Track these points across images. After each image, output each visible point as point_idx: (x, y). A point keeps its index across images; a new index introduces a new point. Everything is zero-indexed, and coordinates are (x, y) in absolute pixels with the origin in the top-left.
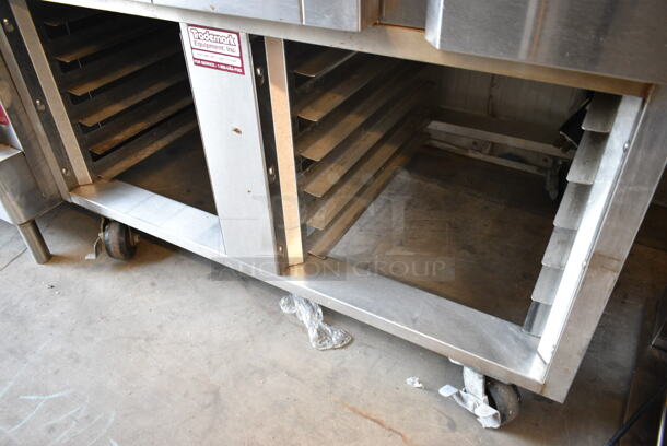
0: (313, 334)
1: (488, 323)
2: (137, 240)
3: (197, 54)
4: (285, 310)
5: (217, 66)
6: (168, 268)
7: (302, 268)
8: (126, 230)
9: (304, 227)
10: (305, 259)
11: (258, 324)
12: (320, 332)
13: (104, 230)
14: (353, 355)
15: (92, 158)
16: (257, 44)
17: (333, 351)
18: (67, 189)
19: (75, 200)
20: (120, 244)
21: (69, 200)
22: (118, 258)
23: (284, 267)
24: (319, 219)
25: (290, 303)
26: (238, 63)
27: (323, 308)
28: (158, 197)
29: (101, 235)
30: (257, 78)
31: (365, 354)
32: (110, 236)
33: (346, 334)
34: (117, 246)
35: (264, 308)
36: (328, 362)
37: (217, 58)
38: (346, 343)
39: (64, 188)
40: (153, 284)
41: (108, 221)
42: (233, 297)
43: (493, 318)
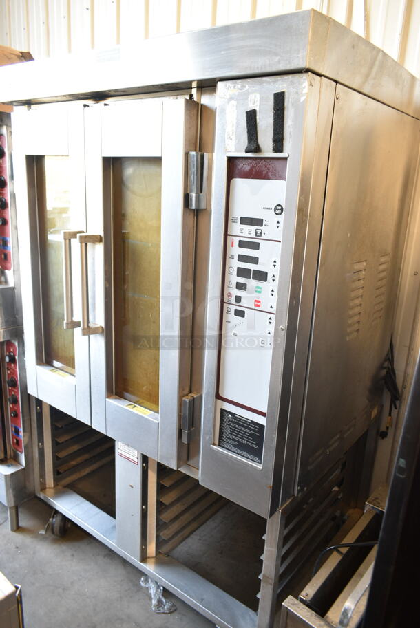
0: (154, 602)
1: (240, 608)
2: (69, 525)
3: (120, 451)
4: (143, 584)
5: (127, 458)
6: (84, 546)
7: (153, 560)
8: (65, 519)
9: (157, 537)
10: (156, 554)
11: (126, 591)
12: (159, 602)
13: (53, 517)
14: (175, 617)
15: (57, 473)
16: (145, 459)
17: (163, 615)
18: (39, 489)
19: (41, 496)
20: (60, 527)
21: (38, 496)
22: (57, 535)
23: (144, 558)
24: (165, 534)
25: (146, 581)
26: (136, 460)
27: (164, 589)
28: (87, 502)
29: (51, 519)
30: (143, 467)
31: (181, 620)
32: (56, 521)
33: (173, 605)
34: (58, 528)
35: (131, 581)
36: (159, 620)
37: (128, 456)
38: (172, 611)
39: (38, 487)
40: (73, 555)
41: (57, 512)
42: (117, 571)
43: (243, 606)
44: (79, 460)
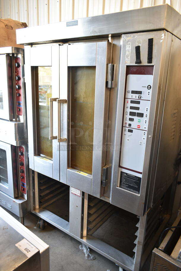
0: (86, 255)
1: (125, 256)
2: (46, 225)
3: (72, 191)
4: (80, 248)
5: (75, 194)
6: (53, 233)
7: (86, 237)
8: (45, 222)
9: (87, 228)
10: (87, 235)
11: (73, 251)
12: (88, 255)
13: (39, 221)
14: (95, 262)
15: (40, 202)
16: (83, 193)
17: (91, 261)
19: (34, 212)
20: (43, 225)
21: (32, 212)
22: (41, 229)
23: (82, 237)
24: (91, 226)
25: (82, 247)
26: (79, 195)
27: (89, 248)
28: (54, 214)
29: (38, 222)
30: (82, 198)
31: (98, 262)
32: (41, 223)
33: (94, 257)
34: (42, 226)
35: (75, 247)
36: (89, 263)
37: (76, 193)
38: (94, 259)
39: (32, 209)
40: (49, 237)
41: (41, 219)
42: (69, 243)
43: (126, 255)
44: (49, 197)
